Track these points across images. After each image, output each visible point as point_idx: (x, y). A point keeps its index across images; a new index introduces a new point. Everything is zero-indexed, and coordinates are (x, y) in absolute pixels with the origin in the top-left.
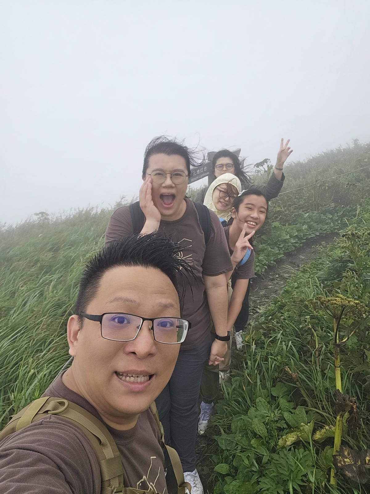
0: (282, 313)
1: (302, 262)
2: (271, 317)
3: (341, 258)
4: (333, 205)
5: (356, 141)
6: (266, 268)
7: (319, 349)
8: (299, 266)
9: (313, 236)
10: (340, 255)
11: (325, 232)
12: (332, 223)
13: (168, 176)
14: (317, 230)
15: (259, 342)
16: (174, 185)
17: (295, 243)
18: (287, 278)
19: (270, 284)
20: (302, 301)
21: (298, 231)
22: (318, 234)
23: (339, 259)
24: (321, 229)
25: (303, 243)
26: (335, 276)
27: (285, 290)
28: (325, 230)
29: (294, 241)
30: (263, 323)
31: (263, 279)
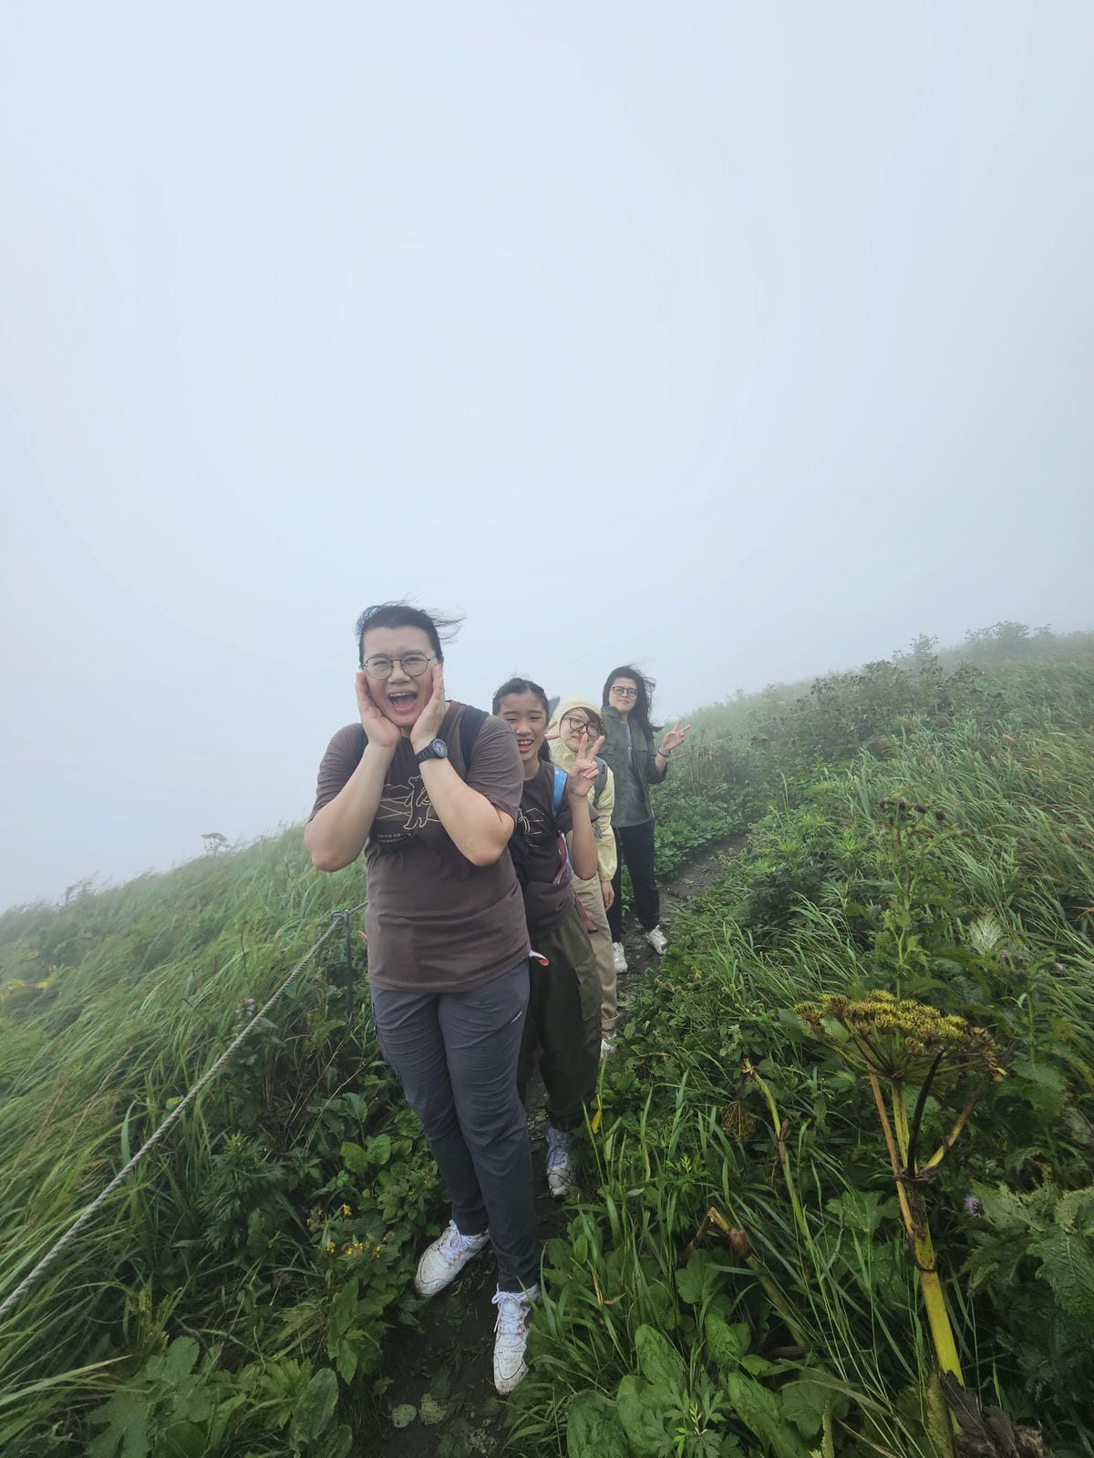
0: (670, 1010)
1: (691, 891)
2: (648, 1022)
3: (772, 878)
4: (725, 786)
5: (739, 691)
6: (627, 910)
7: (785, 1135)
8: (685, 900)
9: (701, 841)
10: (768, 871)
11: (720, 833)
12: (728, 817)
13: (397, 664)
14: (705, 830)
15: (629, 1097)
16: (408, 678)
17: (672, 856)
18: (669, 927)
19: (638, 940)
20: (715, 986)
21: (675, 834)
22: (709, 837)
23: (769, 880)
24: (712, 829)
25: (686, 854)
26: (766, 917)
27: (669, 953)
28: (719, 830)
29: (672, 853)
30: (633, 1041)
31: (624, 933)
